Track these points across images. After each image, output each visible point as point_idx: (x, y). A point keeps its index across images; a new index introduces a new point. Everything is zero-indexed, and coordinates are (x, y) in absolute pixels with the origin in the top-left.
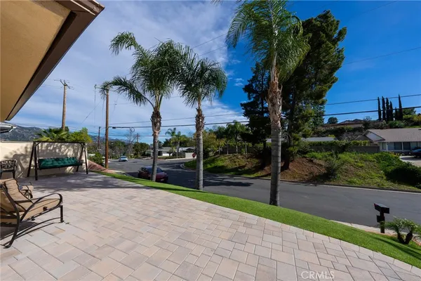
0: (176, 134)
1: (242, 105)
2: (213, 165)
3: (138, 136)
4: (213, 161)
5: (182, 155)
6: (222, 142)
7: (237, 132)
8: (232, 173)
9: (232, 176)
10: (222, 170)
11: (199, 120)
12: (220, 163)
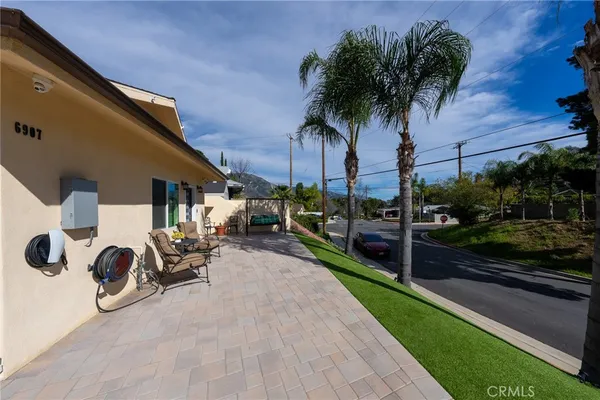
0: (419, 182)
1: (562, 102)
2: (484, 240)
3: (367, 189)
4: (485, 230)
5: (429, 217)
6: (510, 194)
7: (554, 169)
8: (532, 261)
9: (530, 269)
10: (506, 252)
11: (403, 154)
12: (500, 238)
